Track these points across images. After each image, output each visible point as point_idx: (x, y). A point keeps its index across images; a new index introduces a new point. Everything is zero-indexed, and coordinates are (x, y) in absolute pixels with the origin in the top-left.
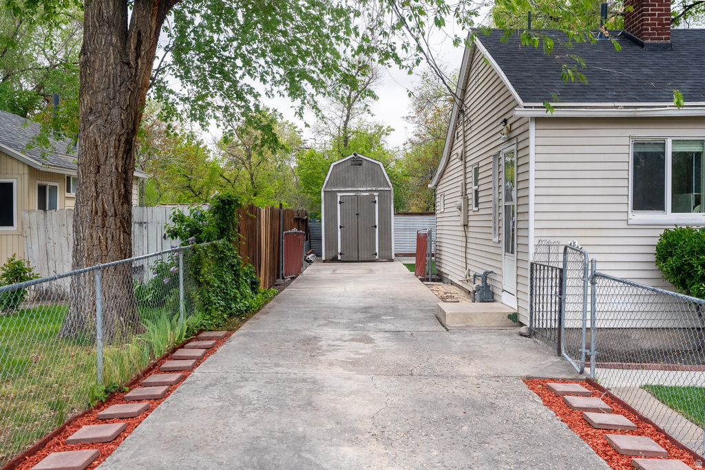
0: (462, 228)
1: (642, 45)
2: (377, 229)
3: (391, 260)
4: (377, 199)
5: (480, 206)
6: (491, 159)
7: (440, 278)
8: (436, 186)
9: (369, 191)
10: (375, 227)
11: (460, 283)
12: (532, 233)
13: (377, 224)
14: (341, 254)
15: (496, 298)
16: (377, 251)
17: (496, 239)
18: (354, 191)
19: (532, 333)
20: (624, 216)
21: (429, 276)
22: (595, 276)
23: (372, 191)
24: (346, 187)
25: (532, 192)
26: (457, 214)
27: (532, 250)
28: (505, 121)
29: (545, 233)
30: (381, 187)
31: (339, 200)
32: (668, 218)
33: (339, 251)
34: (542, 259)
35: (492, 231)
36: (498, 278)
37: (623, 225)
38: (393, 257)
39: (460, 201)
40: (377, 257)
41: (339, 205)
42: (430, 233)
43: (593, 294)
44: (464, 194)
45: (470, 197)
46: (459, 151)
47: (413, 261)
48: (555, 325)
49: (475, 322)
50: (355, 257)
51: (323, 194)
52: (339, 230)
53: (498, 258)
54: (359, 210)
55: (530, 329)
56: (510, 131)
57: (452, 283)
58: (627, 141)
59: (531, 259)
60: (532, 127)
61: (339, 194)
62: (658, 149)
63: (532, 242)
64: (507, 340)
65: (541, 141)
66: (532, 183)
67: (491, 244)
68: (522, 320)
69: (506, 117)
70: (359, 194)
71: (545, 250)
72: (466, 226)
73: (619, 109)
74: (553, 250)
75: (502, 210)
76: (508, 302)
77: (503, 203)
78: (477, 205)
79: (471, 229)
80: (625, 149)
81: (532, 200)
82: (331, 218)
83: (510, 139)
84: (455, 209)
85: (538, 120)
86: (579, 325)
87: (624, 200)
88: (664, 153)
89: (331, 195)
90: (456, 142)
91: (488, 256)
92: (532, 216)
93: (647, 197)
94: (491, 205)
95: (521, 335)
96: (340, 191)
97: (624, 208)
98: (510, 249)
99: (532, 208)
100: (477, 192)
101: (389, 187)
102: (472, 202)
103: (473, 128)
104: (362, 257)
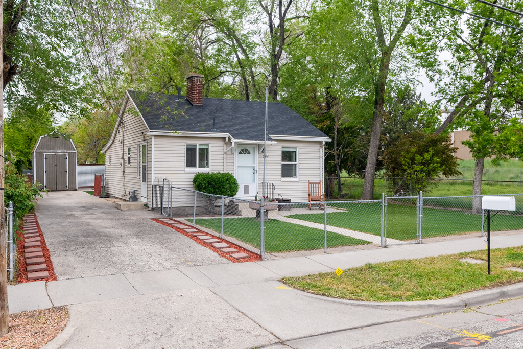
0: (122, 173)
1: (192, 105)
2: (68, 173)
3: (76, 190)
4: (67, 156)
5: (131, 164)
6: (136, 146)
7: (108, 196)
8: (105, 152)
9: (63, 152)
10: (67, 172)
11: (120, 197)
12: (153, 175)
13: (67, 170)
14: (46, 187)
15: (138, 200)
16: (68, 185)
17: (139, 177)
18: (54, 152)
19: (153, 209)
20: (183, 169)
21: (103, 196)
22: (172, 187)
23: (65, 152)
24: (49, 149)
25: (153, 160)
26: (119, 166)
27: (153, 181)
28: (142, 133)
29: (157, 175)
30: (70, 150)
31: (45, 157)
32: (197, 170)
33: (45, 185)
34: (156, 184)
35: (137, 174)
36: (139, 192)
37: (183, 172)
38: (77, 188)
39: (121, 161)
40: (68, 188)
41: (45, 160)
42: (103, 175)
43: (171, 193)
44: (123, 158)
45: (126, 160)
46: (121, 139)
47: (92, 190)
48: (160, 206)
49: (132, 208)
50: (54, 188)
51: (35, 153)
52: (45, 173)
53: (140, 184)
54: (57, 163)
55: (152, 208)
56: (144, 137)
57: (115, 198)
58: (184, 144)
59: (153, 184)
60: (153, 138)
61: (45, 154)
62: (194, 147)
63: (153, 178)
64: (145, 212)
65: (156, 143)
66: (153, 158)
67: (136, 179)
68: (149, 206)
69: (143, 131)
70: (57, 154)
71: (157, 181)
72: (124, 172)
73: (181, 133)
74: (160, 181)
75: (141, 166)
76: (144, 200)
77: (141, 164)
78: (129, 163)
79: (126, 173)
80: (184, 147)
81: (153, 163)
82: (40, 167)
83: (144, 140)
84: (119, 164)
85: (154, 136)
86: (167, 206)
87: (183, 164)
88: (196, 148)
89: (40, 155)
90: (118, 134)
91: (135, 184)
92: (153, 169)
93: (191, 163)
94: (136, 164)
95: (149, 210)
96: (45, 152)
97: (183, 166)
98: (144, 180)
99: (153, 166)
100: (129, 158)
101: (75, 150)
102: (127, 162)
103: (127, 131)
104: (59, 188)
